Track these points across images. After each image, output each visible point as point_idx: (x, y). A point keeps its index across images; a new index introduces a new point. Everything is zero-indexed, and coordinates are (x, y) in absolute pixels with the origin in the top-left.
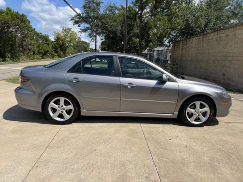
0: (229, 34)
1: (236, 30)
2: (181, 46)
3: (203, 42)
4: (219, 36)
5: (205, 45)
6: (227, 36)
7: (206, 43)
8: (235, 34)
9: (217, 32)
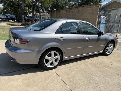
0: (84, 9)
1: (87, 8)
2: (56, 13)
3: (69, 12)
4: (78, 10)
5: (70, 14)
6: (83, 10)
7: (71, 13)
8: (87, 10)
9: (77, 8)
